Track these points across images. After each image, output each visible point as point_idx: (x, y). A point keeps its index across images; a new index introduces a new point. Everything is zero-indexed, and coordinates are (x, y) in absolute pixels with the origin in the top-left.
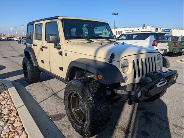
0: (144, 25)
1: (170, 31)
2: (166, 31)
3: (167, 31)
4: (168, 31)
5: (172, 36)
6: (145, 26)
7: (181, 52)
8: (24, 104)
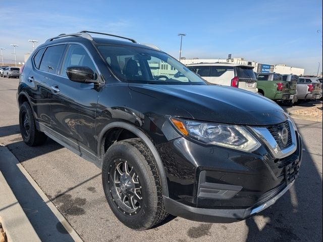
0: (230, 56)
1: (271, 67)
2: (264, 67)
3: (266, 67)
4: (268, 67)
5: (274, 74)
6: (232, 58)
7: (288, 100)
8: (17, 201)
